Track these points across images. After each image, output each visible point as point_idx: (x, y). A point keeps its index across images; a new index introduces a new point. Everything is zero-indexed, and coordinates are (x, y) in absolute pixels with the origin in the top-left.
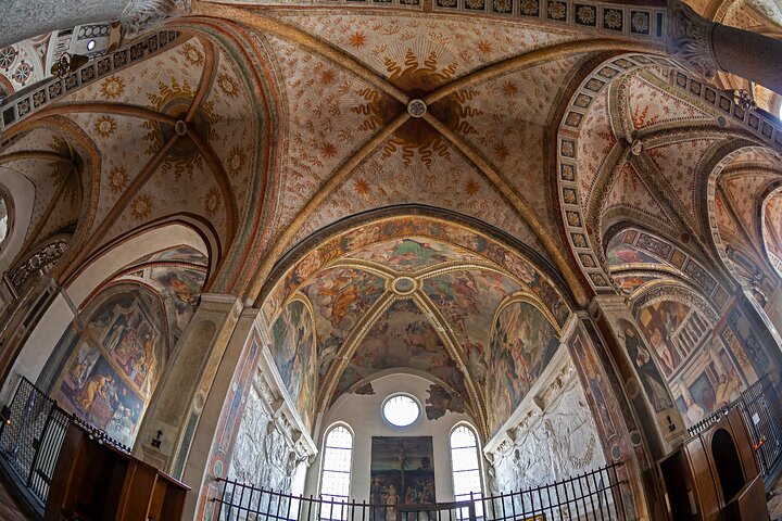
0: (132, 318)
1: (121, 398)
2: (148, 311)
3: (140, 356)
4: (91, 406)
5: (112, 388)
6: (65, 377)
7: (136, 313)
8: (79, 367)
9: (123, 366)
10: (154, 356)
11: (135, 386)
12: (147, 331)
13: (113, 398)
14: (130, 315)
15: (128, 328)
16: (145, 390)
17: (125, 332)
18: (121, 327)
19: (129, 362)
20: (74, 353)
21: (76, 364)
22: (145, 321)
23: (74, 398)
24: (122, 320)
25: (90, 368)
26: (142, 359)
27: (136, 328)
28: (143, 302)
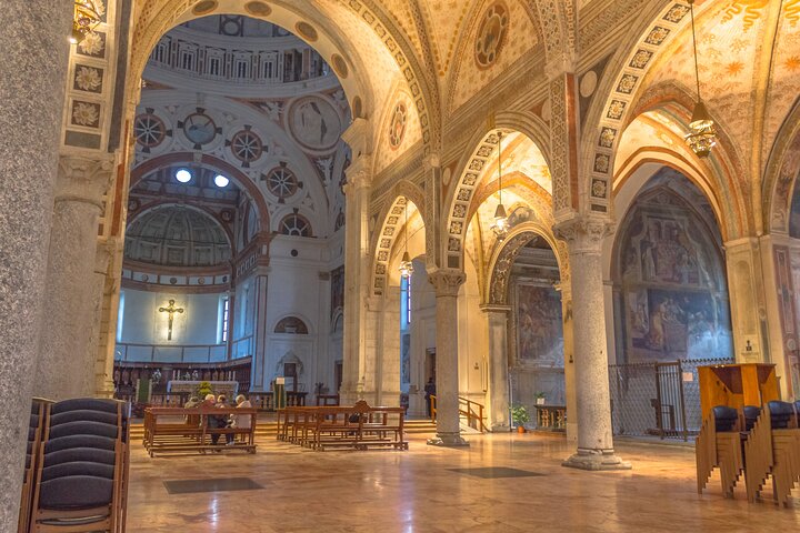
0: (651, 234)
1: (687, 309)
2: (660, 211)
3: (680, 255)
4: (665, 340)
5: (673, 307)
6: (632, 334)
7: (651, 227)
8: (637, 316)
9: (672, 280)
10: (694, 242)
11: (693, 286)
12: (671, 229)
13: (679, 315)
14: (648, 233)
15: (654, 246)
16: (705, 281)
17: (654, 251)
18: (649, 251)
19: (674, 271)
20: (627, 310)
21: (633, 318)
22: (664, 223)
23: (647, 344)
24: (644, 244)
25: (646, 308)
26: (685, 257)
27: (660, 236)
28: (651, 210)
